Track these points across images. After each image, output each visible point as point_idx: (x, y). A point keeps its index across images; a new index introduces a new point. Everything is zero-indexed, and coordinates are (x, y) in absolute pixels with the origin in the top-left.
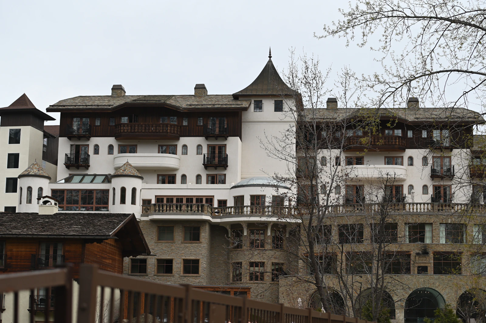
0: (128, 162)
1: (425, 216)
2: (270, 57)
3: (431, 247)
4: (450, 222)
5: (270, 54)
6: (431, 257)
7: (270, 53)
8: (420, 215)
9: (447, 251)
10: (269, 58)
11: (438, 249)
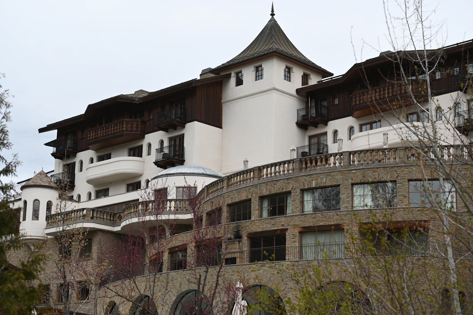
0: (42, 171)
1: (282, 181)
2: (273, 15)
3: (245, 227)
4: (314, 186)
5: (273, 11)
6: (245, 242)
7: (273, 9)
8: (276, 181)
9: (264, 230)
10: (271, 16)
11: (253, 229)
